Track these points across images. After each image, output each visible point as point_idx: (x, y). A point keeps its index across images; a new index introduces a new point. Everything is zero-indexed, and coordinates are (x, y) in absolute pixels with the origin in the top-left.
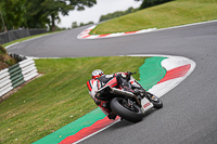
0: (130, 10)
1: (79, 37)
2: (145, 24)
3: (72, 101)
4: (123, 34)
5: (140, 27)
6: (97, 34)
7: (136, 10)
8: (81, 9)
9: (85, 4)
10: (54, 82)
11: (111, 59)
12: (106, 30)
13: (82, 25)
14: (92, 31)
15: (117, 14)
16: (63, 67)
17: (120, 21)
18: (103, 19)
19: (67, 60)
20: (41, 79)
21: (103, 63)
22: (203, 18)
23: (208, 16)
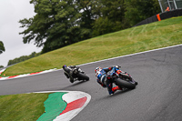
2: (46, 65)
6: (6, 76)
7: (38, 54)
11: (20, 96)
12: (14, 73)
14: (2, 73)
15: (23, 59)
17: (26, 64)
18: (11, 63)
21: (13, 100)
22: (95, 58)
23: (99, 56)
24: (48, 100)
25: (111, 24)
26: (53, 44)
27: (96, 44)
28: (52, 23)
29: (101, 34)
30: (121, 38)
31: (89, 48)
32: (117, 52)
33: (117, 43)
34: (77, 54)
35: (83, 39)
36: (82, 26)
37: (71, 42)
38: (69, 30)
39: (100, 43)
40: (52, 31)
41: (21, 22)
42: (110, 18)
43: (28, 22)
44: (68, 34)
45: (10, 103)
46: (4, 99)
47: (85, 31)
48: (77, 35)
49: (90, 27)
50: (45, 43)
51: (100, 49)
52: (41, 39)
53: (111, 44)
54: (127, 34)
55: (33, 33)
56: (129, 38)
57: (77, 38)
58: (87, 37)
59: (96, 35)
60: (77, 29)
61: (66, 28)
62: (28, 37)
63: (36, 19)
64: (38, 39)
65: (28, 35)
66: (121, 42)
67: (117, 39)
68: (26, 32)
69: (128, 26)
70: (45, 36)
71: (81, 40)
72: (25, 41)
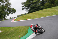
0: (25, 14)
2: (29, 17)
4: (23, 20)
5: (28, 18)
7: (27, 14)
8: (12, 14)
9: (13, 12)
10: (5, 34)
11: (20, 27)
12: (19, 19)
13: (12, 18)
14: (15, 20)
15: (22, 15)
16: (7, 29)
17: (23, 17)
18: (18, 16)
19: (8, 28)
20: (2, 33)
21: (18, 28)
22: (45, 16)
23: (46, 15)
24: (29, 29)
25: (50, 5)
26: (32, 11)
27: (45, 11)
28: (31, 4)
29: (47, 8)
30: (53, 10)
31: (43, 12)
32: (52, 14)
33: (52, 11)
34: (39, 14)
35: (41, 10)
36: (41, 5)
37: (37, 10)
38: (37, 6)
39: (47, 11)
40: (31, 6)
41: (22, 3)
42: (50, 3)
43: (24, 3)
44: (37, 8)
46: (15, 28)
47: (42, 7)
48: (39, 8)
49: (43, 6)
50: (29, 10)
51: (46, 13)
52: (28, 9)
53: (50, 11)
54: (55, 8)
55: (25, 7)
56: (56, 10)
57: (39, 9)
59: (45, 8)
60: (39, 6)
61: (36, 6)
62: (24, 8)
63: (26, 2)
64: (27, 9)
65: (24, 7)
66: (53, 11)
68: (23, 7)
69: (56, 6)
70: (29, 8)
71: (40, 10)
72: (23, 9)
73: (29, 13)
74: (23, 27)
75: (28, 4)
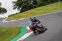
0: (17, 13)
1: (3, 22)
2: (21, 17)
3: (2, 40)
4: (15, 20)
5: (20, 18)
6: (8, 21)
7: (18, 13)
8: (3, 14)
9: (4, 12)
11: (12, 27)
12: (10, 20)
13: (3, 18)
14: (6, 20)
15: (13, 15)
17: (14, 17)
18: (9, 16)
21: (10, 29)
22: (38, 15)
24: (22, 29)
25: (43, 3)
26: (23, 10)
27: (38, 10)
29: (40, 6)
30: (47, 8)
31: (36, 11)
32: (45, 12)
33: (45, 9)
35: (34, 8)
36: (33, 4)
38: (29, 5)
39: (39, 10)
40: (23, 5)
41: (13, 2)
42: (43, 1)
43: (15, 2)
44: (29, 7)
45: (9, 30)
46: (7, 28)
47: (34, 5)
48: (32, 7)
49: (36, 4)
50: (21, 10)
52: (19, 8)
53: (43, 10)
54: (49, 6)
55: (17, 6)
56: (49, 8)
57: (31, 8)
58: (35, 7)
59: (38, 7)
60: (31, 5)
61: (28, 4)
62: (15, 8)
63: (18, 1)
66: (47, 9)
67: (45, 8)
68: (14, 6)
69: (49, 4)
70: (21, 7)
71: (33, 8)
73: (21, 12)
74: (15, 27)
75: (20, 3)
